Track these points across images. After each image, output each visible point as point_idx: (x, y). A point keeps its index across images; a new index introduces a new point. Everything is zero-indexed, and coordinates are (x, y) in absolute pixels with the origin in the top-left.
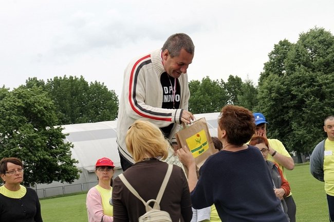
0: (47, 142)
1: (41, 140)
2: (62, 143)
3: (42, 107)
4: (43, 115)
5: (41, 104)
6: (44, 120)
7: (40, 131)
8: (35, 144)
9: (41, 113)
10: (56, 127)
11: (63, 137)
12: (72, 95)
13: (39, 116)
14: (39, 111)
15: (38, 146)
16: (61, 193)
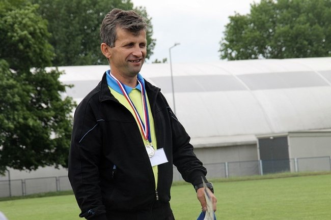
0: (33, 95)
1: (21, 92)
2: (58, 100)
3: (25, 32)
4: (28, 46)
5: (24, 27)
6: (28, 56)
7: (19, 74)
8: (9, 99)
9: (25, 43)
10: (48, 70)
11: (62, 89)
12: (69, 11)
13: (21, 47)
14: (22, 40)
15: (15, 104)
16: (54, 189)
